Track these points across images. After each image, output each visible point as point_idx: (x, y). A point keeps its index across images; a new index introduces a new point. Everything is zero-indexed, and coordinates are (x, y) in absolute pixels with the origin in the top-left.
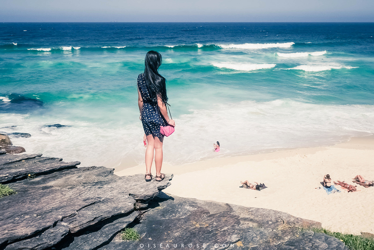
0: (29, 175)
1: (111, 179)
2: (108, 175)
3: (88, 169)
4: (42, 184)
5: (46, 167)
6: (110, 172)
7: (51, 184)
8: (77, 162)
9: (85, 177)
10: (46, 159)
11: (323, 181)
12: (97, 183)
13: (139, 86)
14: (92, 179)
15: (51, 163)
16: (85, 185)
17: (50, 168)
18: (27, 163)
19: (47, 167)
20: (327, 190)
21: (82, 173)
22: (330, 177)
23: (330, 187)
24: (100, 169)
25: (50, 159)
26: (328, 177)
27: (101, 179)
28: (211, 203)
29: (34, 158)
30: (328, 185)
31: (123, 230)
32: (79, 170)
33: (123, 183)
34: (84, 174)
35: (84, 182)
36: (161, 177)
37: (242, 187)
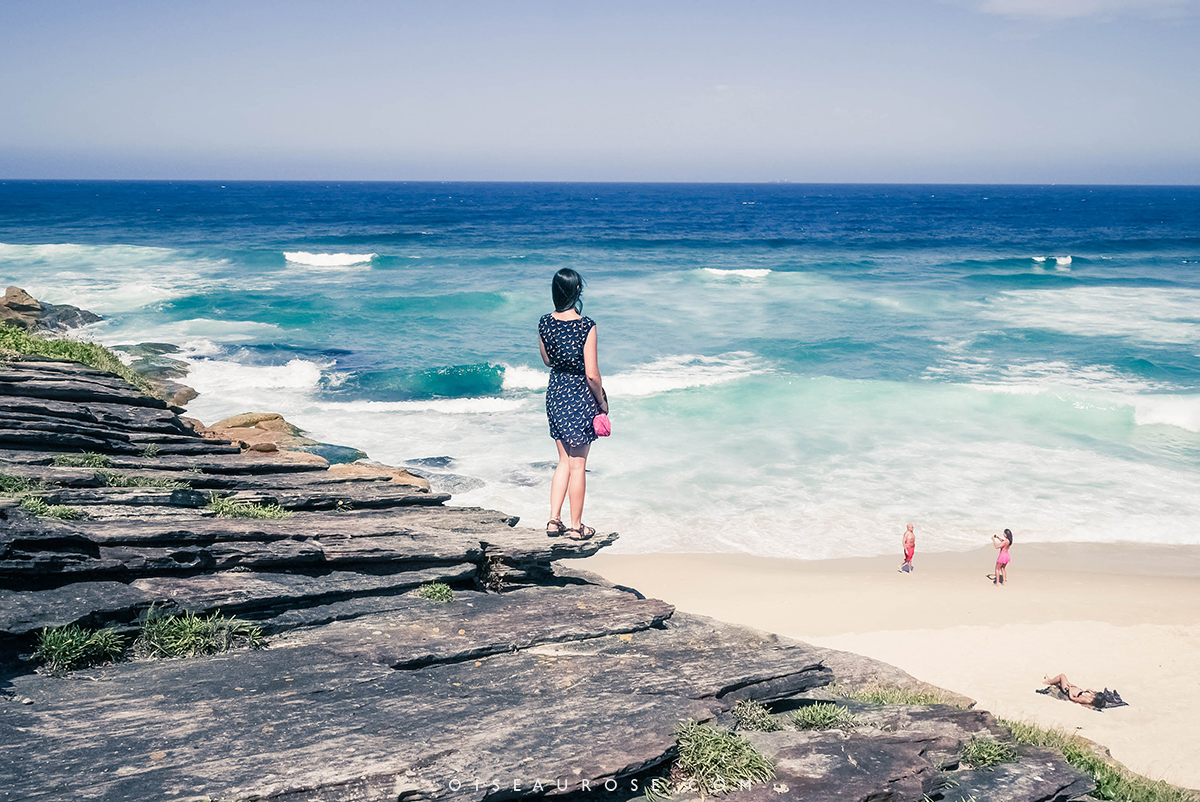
0: (341, 503)
1: (488, 528)
2: (491, 522)
3: (461, 510)
12: (456, 530)
13: (543, 340)
14: (453, 524)
21: (444, 514)
27: (471, 526)
28: (739, 629)
31: (430, 583)
32: (443, 509)
33: (503, 535)
34: (449, 516)
35: (436, 526)
36: (580, 531)
37: (1045, 692)
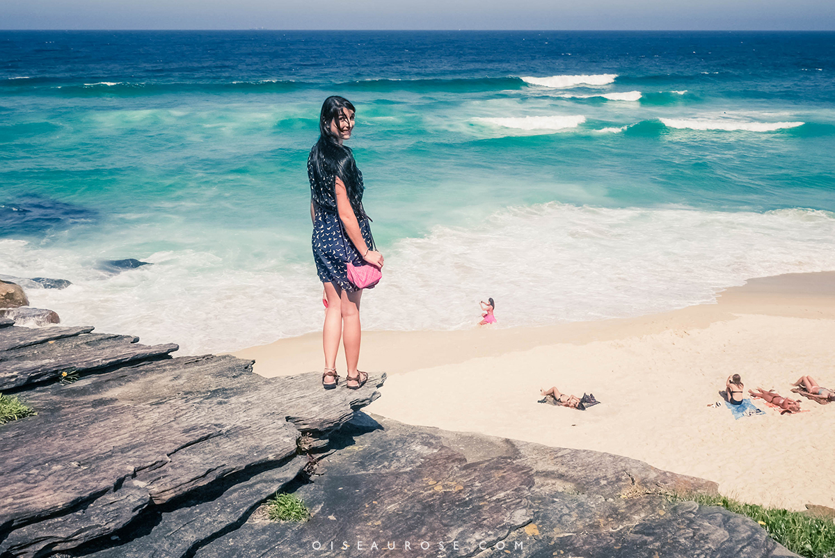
0: (65, 374)
1: (246, 384)
2: (241, 374)
3: (196, 361)
4: (93, 393)
5: (101, 356)
6: (246, 368)
7: (112, 394)
8: (171, 344)
9: (189, 379)
10: (101, 339)
11: (724, 389)
12: (215, 391)
14: (204, 384)
15: (114, 347)
16: (189, 397)
17: (110, 359)
18: (59, 347)
19: (104, 357)
21: (183, 370)
22: (742, 381)
23: (740, 403)
24: (222, 361)
25: (110, 338)
26: (737, 380)
27: (225, 383)
28: (472, 437)
29: (76, 335)
30: (737, 397)
31: (272, 497)
32: (177, 363)
33: (274, 393)
34: (187, 372)
35: (187, 389)
36: (357, 379)
37: (543, 401)
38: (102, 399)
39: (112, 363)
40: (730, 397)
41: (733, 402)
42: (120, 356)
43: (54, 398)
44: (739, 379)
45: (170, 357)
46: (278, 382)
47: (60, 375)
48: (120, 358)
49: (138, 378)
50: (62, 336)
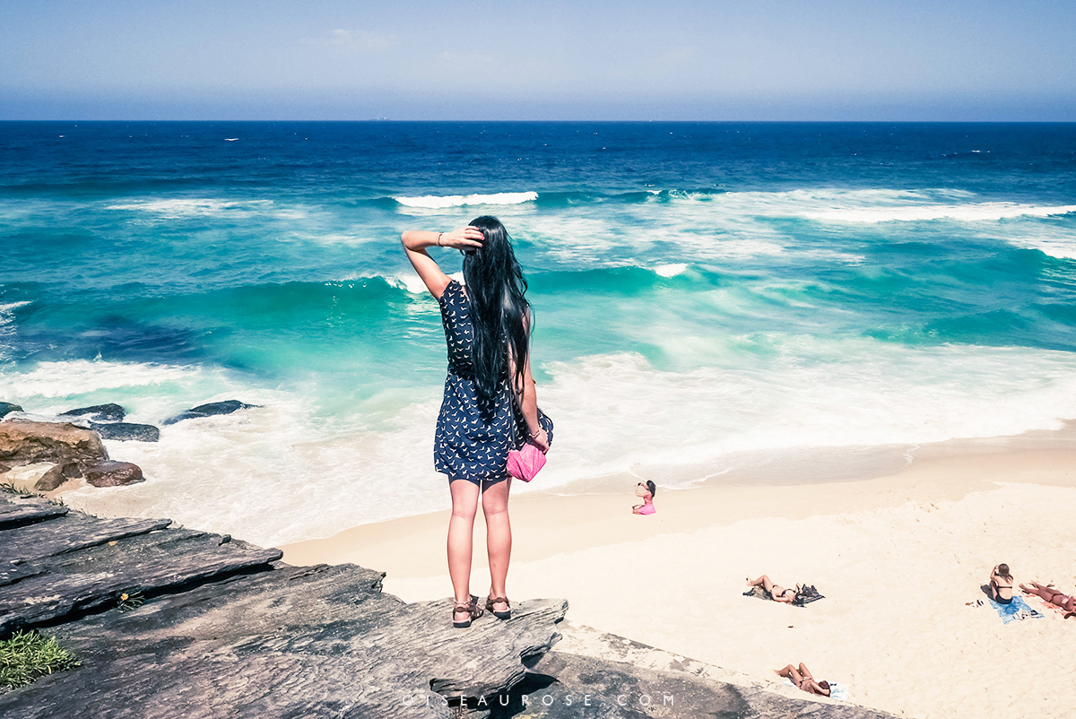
0: (125, 596)
1: (374, 614)
2: (366, 598)
3: (306, 575)
4: (163, 627)
5: (181, 566)
6: (373, 587)
7: (188, 627)
8: (273, 549)
9: (295, 604)
10: (180, 539)
11: (988, 582)
12: (330, 626)
14: (315, 613)
15: (195, 551)
16: (295, 635)
17: (188, 573)
18: (123, 550)
19: (179, 570)
20: (1001, 608)
21: (287, 589)
22: (1011, 573)
23: (1009, 602)
24: (342, 574)
25: (191, 537)
26: (1004, 571)
27: (346, 612)
29: (147, 532)
30: (1005, 594)
32: (279, 578)
33: (412, 632)
34: (293, 592)
35: (291, 622)
37: (750, 594)
38: (172, 639)
39: (192, 578)
40: (995, 594)
41: (1000, 600)
42: (202, 569)
43: (107, 633)
44: (1007, 570)
45: (271, 568)
46: (418, 611)
47: (119, 599)
48: (202, 573)
49: (226, 601)
50: (127, 534)
